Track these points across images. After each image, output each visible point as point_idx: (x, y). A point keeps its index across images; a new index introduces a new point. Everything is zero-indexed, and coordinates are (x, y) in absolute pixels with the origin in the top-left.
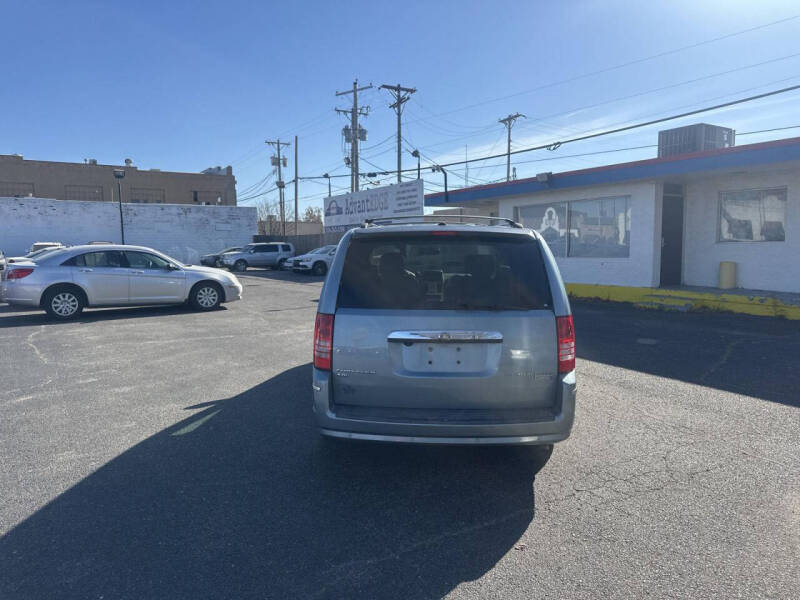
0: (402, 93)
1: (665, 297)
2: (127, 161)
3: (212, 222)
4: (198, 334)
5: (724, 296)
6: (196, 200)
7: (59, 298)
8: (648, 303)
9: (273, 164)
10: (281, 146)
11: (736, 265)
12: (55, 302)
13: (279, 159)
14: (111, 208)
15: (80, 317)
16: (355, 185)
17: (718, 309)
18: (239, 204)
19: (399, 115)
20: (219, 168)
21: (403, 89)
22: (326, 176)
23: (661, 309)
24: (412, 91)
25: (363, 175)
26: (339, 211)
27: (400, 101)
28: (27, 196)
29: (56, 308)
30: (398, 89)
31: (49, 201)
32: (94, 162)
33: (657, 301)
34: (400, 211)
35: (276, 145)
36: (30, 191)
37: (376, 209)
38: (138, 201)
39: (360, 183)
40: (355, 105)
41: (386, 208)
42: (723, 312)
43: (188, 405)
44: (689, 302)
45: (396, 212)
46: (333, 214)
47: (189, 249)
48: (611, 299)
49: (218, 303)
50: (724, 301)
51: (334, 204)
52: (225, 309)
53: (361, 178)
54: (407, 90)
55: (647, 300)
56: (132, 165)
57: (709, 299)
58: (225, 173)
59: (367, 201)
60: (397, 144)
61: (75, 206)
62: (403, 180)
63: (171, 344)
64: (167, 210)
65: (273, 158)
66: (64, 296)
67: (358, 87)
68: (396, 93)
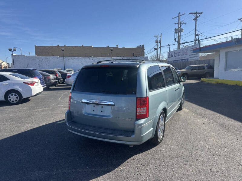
0: (197, 14)
9: (156, 43)
10: (159, 37)
13: (158, 41)
16: (179, 47)
18: (145, 56)
19: (196, 22)
20: (141, 45)
21: (198, 13)
22: (169, 45)
24: (201, 13)
25: (180, 43)
26: (172, 56)
27: (196, 17)
30: (196, 13)
34: (191, 55)
35: (157, 37)
36: (93, 55)
37: (184, 55)
40: (179, 21)
41: (187, 54)
45: (190, 55)
46: (170, 57)
51: (171, 54)
54: (199, 13)
56: (118, 47)
58: (142, 47)
59: (181, 52)
60: (195, 32)
65: (156, 41)
67: (180, 15)
68: (195, 15)
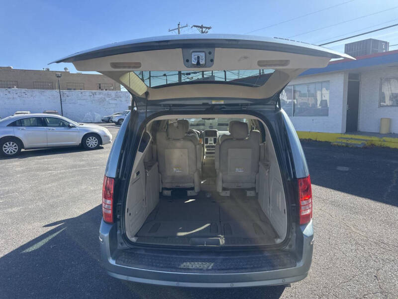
0: (204, 29)
1: (349, 139)
2: (66, 69)
3: (107, 99)
4: (80, 166)
5: (385, 138)
6: (100, 88)
7: (7, 145)
8: (339, 142)
11: (390, 121)
12: (5, 147)
14: (56, 92)
15: (20, 155)
16: (180, 79)
17: (381, 146)
18: (122, 90)
21: (205, 27)
22: (165, 75)
23: (347, 146)
24: (209, 28)
25: (184, 74)
27: (203, 33)
28: (13, 87)
29: (5, 150)
30: (202, 27)
31: (23, 90)
32: (48, 69)
33: (345, 141)
36: (15, 85)
38: (70, 89)
39: (182, 78)
42: (384, 148)
43: (47, 224)
44: (364, 142)
47: (95, 113)
48: (318, 140)
49: (98, 145)
50: (384, 141)
52: (102, 148)
53: (183, 76)
54: (207, 28)
55: (338, 140)
56: (68, 71)
57: (376, 140)
61: (36, 92)
62: (205, 76)
63: (60, 173)
64: (83, 93)
66: (10, 144)
67: (180, 26)
68: (201, 29)
